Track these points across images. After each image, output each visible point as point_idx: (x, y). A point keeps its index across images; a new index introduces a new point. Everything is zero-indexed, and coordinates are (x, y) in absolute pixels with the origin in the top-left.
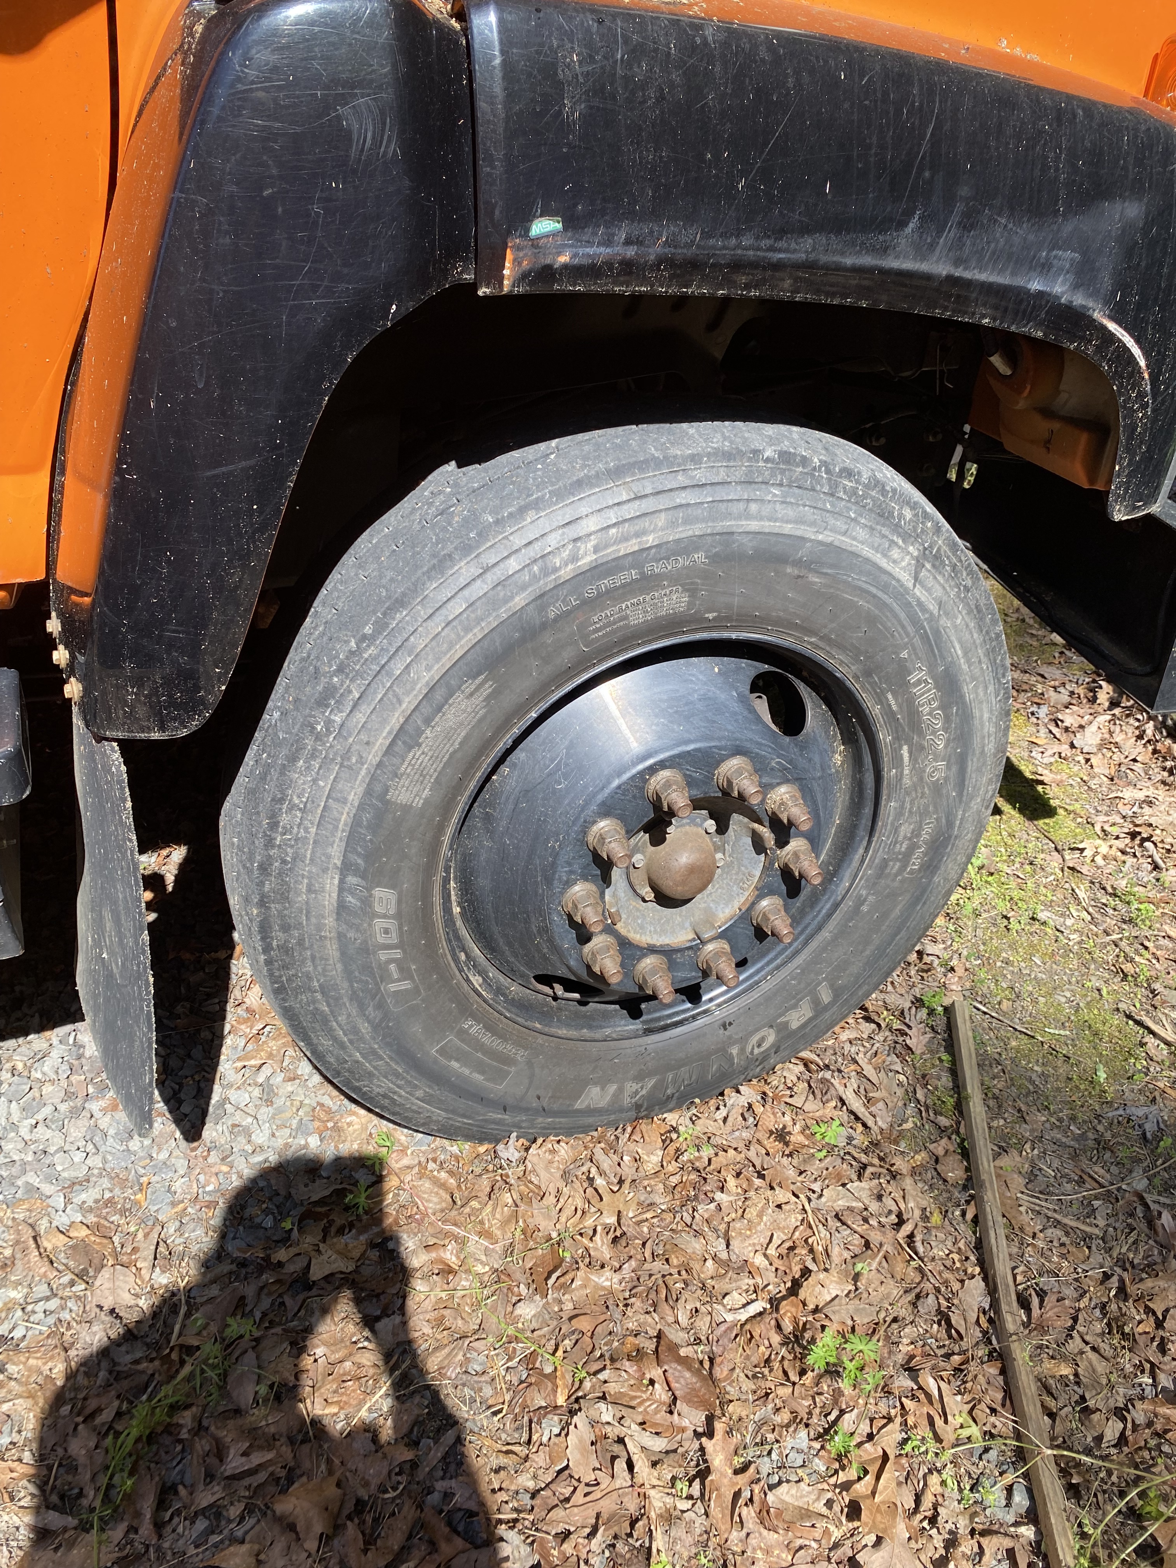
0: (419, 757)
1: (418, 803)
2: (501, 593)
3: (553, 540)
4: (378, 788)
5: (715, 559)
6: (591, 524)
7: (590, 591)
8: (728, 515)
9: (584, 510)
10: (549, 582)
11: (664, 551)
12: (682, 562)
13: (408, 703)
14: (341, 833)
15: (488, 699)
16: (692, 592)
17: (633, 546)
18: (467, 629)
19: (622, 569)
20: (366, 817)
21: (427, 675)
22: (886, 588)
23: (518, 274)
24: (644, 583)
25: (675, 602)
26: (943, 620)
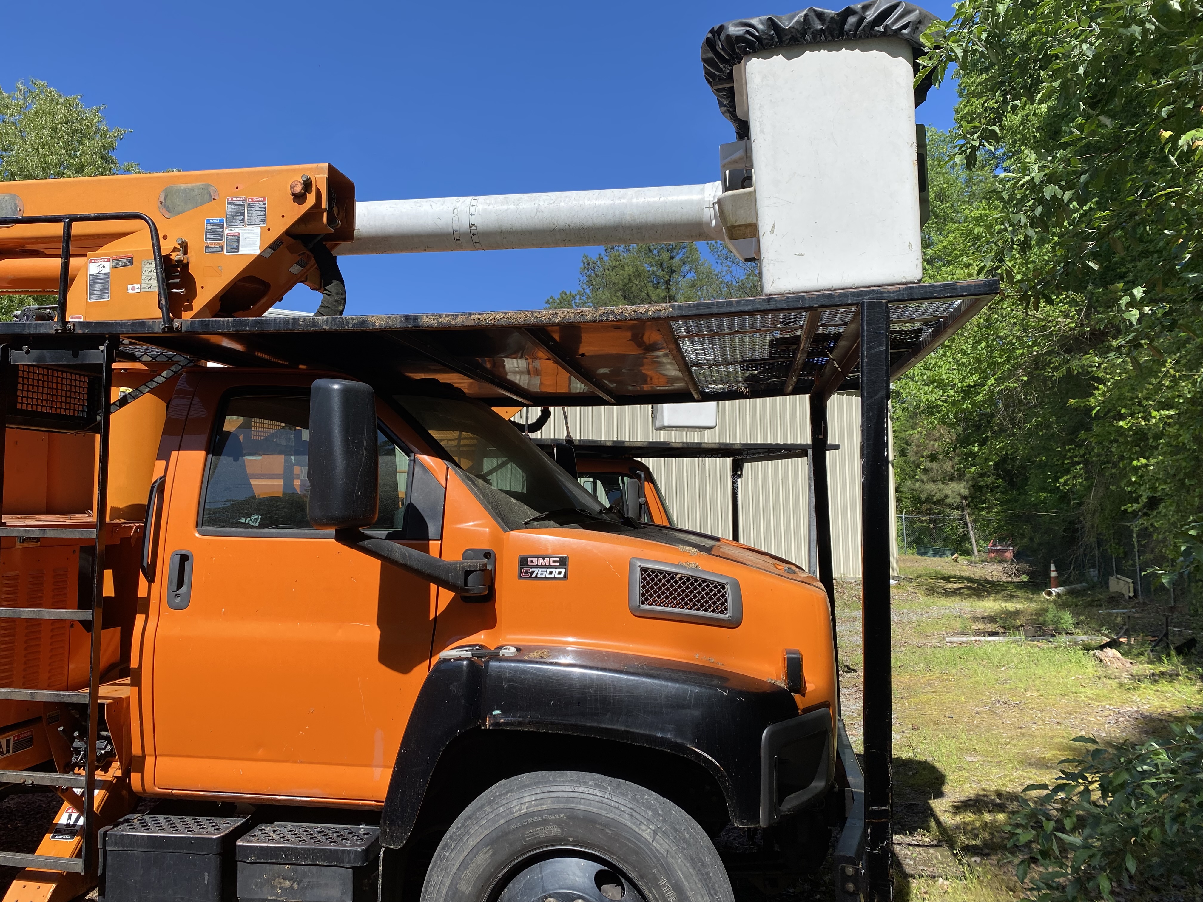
0: (467, 874)
1: (467, 892)
2: (497, 818)
3: (515, 803)
4: (454, 882)
5: (568, 817)
6: (527, 799)
7: (524, 822)
8: (573, 802)
9: (525, 795)
10: (511, 817)
11: (550, 812)
12: (556, 816)
13: (466, 852)
15: (491, 855)
16: (562, 829)
17: (539, 808)
18: (486, 829)
19: (535, 816)
20: (450, 893)
21: (472, 843)
22: (639, 840)
23: (491, 725)
24: (544, 822)
25: (555, 831)
26: (670, 859)
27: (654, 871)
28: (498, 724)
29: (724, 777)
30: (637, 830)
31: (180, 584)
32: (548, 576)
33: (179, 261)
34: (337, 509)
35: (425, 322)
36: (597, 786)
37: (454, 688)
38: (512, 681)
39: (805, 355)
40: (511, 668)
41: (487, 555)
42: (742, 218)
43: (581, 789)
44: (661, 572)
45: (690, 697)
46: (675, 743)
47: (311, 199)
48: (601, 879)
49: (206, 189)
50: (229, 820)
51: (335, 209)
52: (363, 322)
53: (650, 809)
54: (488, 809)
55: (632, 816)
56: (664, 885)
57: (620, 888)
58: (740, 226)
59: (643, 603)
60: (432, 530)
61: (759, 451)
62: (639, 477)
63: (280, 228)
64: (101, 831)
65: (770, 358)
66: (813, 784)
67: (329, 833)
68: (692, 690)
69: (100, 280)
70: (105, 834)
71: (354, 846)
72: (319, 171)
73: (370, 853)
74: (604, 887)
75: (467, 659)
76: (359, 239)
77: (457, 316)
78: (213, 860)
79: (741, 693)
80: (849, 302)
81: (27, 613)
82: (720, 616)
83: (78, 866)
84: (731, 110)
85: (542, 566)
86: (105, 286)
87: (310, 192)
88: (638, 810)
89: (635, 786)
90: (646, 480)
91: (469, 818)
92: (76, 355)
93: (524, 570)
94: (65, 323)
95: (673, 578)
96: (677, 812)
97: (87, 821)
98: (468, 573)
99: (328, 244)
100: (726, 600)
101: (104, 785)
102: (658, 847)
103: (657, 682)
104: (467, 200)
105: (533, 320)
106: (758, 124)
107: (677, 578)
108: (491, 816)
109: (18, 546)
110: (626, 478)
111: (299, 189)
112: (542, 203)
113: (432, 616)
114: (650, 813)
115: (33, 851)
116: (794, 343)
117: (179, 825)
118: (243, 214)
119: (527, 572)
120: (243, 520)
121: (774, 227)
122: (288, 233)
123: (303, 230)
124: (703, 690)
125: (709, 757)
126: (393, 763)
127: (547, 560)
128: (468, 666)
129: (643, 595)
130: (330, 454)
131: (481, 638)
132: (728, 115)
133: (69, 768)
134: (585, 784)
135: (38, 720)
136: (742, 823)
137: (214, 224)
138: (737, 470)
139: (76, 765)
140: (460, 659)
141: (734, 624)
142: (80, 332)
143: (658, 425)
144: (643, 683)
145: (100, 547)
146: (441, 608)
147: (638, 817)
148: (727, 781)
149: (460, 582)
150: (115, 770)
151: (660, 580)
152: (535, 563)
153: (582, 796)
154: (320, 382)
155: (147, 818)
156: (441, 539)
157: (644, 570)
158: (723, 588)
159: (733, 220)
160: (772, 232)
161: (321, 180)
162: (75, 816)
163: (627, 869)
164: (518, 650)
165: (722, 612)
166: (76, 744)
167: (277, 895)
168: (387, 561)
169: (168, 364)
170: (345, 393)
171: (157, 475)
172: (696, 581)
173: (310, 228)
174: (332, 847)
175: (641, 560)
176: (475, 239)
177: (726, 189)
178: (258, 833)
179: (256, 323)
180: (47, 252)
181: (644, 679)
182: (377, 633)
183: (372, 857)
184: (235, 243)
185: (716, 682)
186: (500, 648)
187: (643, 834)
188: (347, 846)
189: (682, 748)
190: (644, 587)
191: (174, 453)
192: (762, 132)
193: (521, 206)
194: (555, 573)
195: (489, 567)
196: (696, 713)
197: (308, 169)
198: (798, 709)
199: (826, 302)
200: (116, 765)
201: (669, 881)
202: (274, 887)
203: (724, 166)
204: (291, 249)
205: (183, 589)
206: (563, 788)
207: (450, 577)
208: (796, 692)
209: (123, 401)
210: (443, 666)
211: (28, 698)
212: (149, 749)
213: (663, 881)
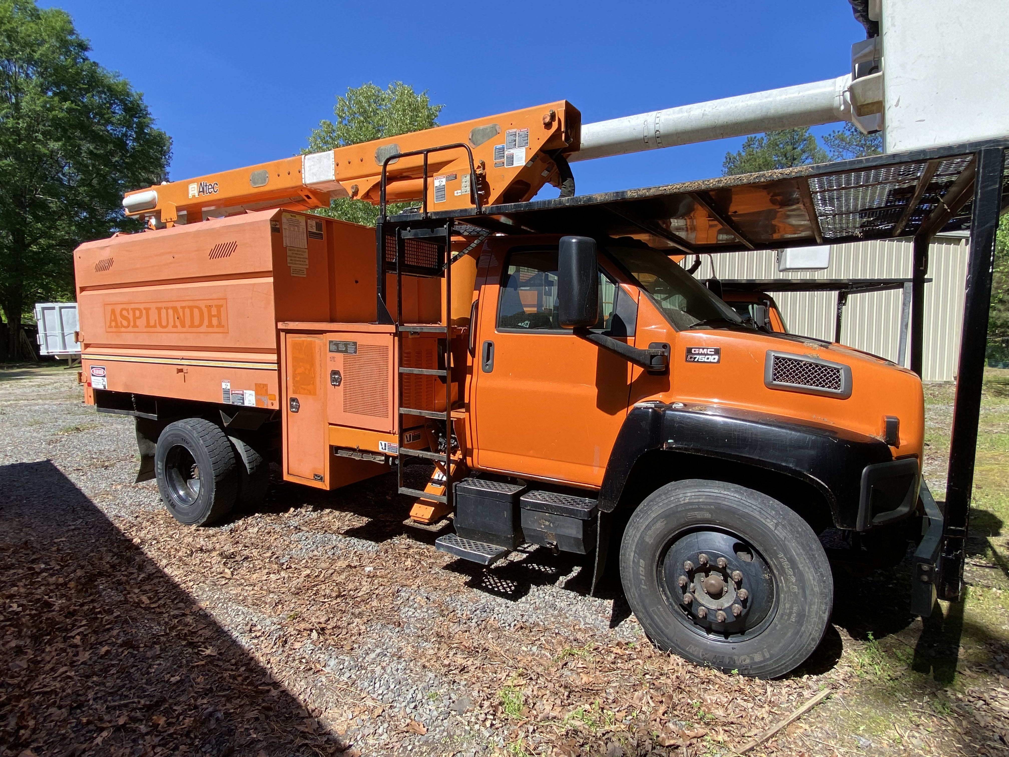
0: (650, 532)
1: (650, 543)
2: (669, 503)
3: (681, 496)
4: (642, 536)
5: (716, 508)
6: (689, 494)
7: (687, 508)
8: (720, 500)
9: (688, 491)
10: (678, 504)
12: (708, 507)
13: (650, 520)
14: (635, 544)
15: (665, 524)
16: (712, 515)
17: (697, 501)
18: (662, 509)
19: (694, 505)
20: (640, 542)
21: (653, 515)
22: (765, 528)
23: (667, 448)
24: (700, 509)
25: (707, 515)
26: (786, 542)
27: (775, 548)
28: (672, 448)
29: (831, 495)
30: (764, 521)
31: (488, 359)
32: (706, 360)
33: (481, 174)
34: (574, 315)
35: (629, 194)
36: (736, 492)
37: (643, 424)
38: (681, 423)
39: (918, 201)
40: (680, 415)
41: (665, 346)
42: (871, 98)
43: (725, 493)
44: (790, 360)
45: (809, 441)
46: (795, 470)
47: (555, 125)
48: (737, 548)
49: (494, 127)
50: (516, 486)
51: (569, 131)
52: (590, 199)
53: (773, 510)
54: (663, 497)
55: (760, 513)
56: (782, 558)
57: (750, 556)
58: (868, 104)
59: (775, 380)
60: (629, 330)
61: (862, 285)
62: (765, 304)
63: (536, 147)
64: (454, 484)
65: (886, 206)
66: (899, 509)
67: (569, 500)
68: (809, 437)
69: (441, 189)
70: (456, 486)
71: (583, 508)
72: (561, 106)
73: (592, 513)
74: (738, 553)
75: (651, 408)
76: (583, 150)
77: (650, 189)
78: (509, 506)
79: (847, 442)
80: (967, 151)
81: (416, 371)
82: (834, 390)
83: (444, 500)
84: (864, 14)
85: (702, 354)
86: (443, 193)
87: (554, 121)
88: (765, 509)
89: (763, 495)
90: (770, 306)
91: (651, 501)
92: (433, 232)
93: (689, 357)
94: (427, 213)
95: (798, 364)
96: (793, 514)
97: (448, 479)
98: (652, 357)
99: (565, 155)
100: (839, 380)
101: (454, 462)
102: (778, 534)
103: (784, 431)
104: (654, 114)
105: (703, 187)
106: (890, 19)
107: (802, 364)
108: (666, 501)
109: (410, 337)
110: (755, 306)
111: (548, 120)
112: (707, 109)
113: (629, 383)
114: (774, 513)
115: (423, 490)
116: (909, 192)
117: (491, 486)
118: (515, 141)
119: (691, 358)
120: (520, 324)
121: (899, 101)
122: (541, 150)
123: (550, 147)
124: (819, 438)
125: (820, 481)
126: (606, 465)
127: (705, 350)
128: (652, 412)
129: (775, 375)
130: (570, 282)
131: (660, 397)
132: (861, 19)
133: (438, 451)
134: (729, 490)
135: (422, 426)
136: (843, 527)
137: (499, 149)
138: (842, 299)
139: (441, 450)
140: (647, 408)
141: (845, 396)
142: (434, 217)
143: (782, 267)
144: (773, 430)
145: (449, 338)
146: (635, 378)
147: (765, 514)
148: (833, 498)
149: (648, 362)
150: (459, 455)
151: (789, 365)
152: (697, 352)
153: (726, 496)
154: (565, 238)
155: (475, 480)
156: (635, 336)
157: (777, 358)
158: (838, 372)
159: (861, 100)
160: (897, 105)
161: (560, 113)
162: (441, 476)
163: (755, 545)
164: (685, 405)
165: (835, 388)
166: (440, 440)
167: (542, 528)
168: (602, 347)
169: (477, 237)
170: (579, 243)
171: (475, 298)
172: (817, 366)
173: (555, 145)
174: (571, 507)
175: (775, 351)
176: (659, 140)
177: (854, 78)
178: (531, 495)
179: (527, 205)
180: (413, 176)
181: (774, 428)
182: (596, 391)
183: (593, 516)
184: (511, 159)
185: (827, 433)
186: (673, 403)
187: (768, 525)
188: (579, 508)
189: (801, 474)
190: (776, 369)
191: (483, 286)
192: (893, 25)
193: (692, 113)
194: (711, 359)
195: (666, 354)
196: (813, 452)
197: (555, 105)
198: (892, 456)
199: (946, 153)
200: (459, 452)
201: (785, 555)
202: (540, 524)
203: (855, 62)
204: (543, 160)
205: (490, 362)
206: (713, 491)
207: (641, 359)
208: (891, 445)
209: (456, 258)
210: (636, 412)
211: (418, 414)
212: (475, 446)
213: (781, 555)
